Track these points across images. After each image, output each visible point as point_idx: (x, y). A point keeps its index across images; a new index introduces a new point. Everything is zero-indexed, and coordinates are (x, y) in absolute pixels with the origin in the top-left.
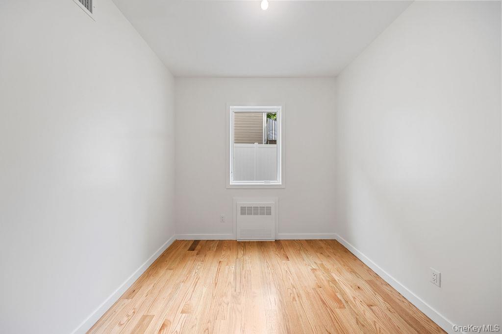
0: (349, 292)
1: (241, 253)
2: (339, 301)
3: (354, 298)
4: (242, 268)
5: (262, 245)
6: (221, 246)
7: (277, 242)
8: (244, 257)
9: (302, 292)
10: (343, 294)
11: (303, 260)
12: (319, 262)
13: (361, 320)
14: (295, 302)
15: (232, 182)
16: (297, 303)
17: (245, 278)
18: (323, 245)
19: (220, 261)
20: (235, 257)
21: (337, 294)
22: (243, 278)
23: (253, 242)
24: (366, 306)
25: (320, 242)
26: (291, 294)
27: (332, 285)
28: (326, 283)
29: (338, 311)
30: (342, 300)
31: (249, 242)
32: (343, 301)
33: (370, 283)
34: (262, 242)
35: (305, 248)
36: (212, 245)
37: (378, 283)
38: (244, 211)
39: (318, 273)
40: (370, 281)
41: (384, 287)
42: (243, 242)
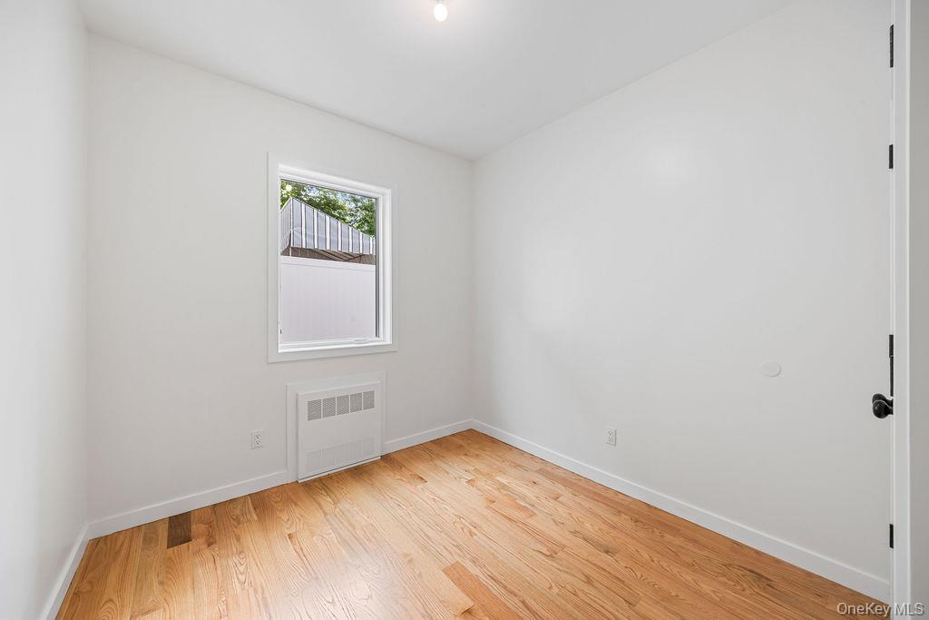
0: (529, 492)
1: (326, 501)
2: (524, 509)
3: (538, 498)
4: (351, 529)
5: (359, 473)
6: (263, 504)
7: (386, 458)
8: (339, 505)
9: (476, 520)
10: (524, 498)
11: (448, 473)
12: (469, 468)
13: (557, 519)
14: (475, 537)
15: (284, 348)
16: (479, 538)
17: (370, 541)
18: (460, 442)
19: (289, 535)
20: (320, 514)
21: (517, 501)
22: (367, 543)
23: (339, 473)
24: (553, 501)
25: (454, 438)
26: (462, 529)
27: (506, 492)
28: (496, 493)
29: (531, 521)
30: (527, 505)
31: (330, 477)
32: (530, 507)
33: (541, 472)
34: (356, 468)
35: (438, 455)
36: (238, 512)
37: (549, 469)
38: (317, 409)
39: (479, 484)
40: (540, 470)
41: (557, 472)
42: (315, 480)
